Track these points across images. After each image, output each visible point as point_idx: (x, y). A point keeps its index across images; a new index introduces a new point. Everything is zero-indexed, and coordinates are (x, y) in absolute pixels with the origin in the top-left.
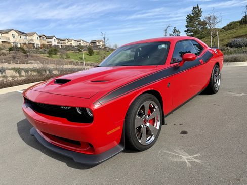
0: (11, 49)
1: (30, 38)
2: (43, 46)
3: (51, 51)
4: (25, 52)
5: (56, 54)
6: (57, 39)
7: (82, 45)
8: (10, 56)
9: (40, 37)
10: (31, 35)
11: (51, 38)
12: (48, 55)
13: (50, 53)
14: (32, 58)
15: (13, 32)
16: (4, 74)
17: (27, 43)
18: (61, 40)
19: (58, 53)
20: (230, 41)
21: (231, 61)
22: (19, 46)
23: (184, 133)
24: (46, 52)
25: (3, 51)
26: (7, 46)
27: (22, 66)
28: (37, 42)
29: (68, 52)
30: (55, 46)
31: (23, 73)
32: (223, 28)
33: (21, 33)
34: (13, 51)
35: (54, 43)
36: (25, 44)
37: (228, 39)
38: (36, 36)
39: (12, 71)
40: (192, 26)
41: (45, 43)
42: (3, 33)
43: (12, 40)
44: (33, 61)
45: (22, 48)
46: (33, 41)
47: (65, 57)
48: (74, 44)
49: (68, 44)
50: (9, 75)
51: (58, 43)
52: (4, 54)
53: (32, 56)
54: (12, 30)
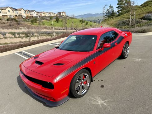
0: (8, 20)
1: (19, 12)
2: (28, 17)
3: (33, 20)
4: (17, 21)
5: (36, 22)
7: (52, 15)
8: (7, 24)
9: (25, 11)
10: (20, 10)
11: (32, 11)
12: (31, 23)
13: (32, 22)
14: (21, 25)
15: (8, 8)
16: (5, 36)
17: (18, 15)
18: (39, 13)
19: (38, 22)
20: (144, 16)
21: (141, 32)
22: (13, 18)
23: (102, 86)
24: (30, 21)
25: (4, 21)
26: (5, 18)
27: (15, 31)
28: (24, 14)
29: (44, 20)
30: (35, 17)
31: (17, 35)
32: (141, 5)
33: (14, 9)
35: (34, 14)
36: (16, 16)
37: (143, 13)
38: (23, 11)
39: (10, 34)
40: (121, 4)
41: (29, 15)
42: (2, 10)
43: (8, 14)
44: (22, 28)
45: (15, 19)
46: (21, 14)
47: (42, 24)
48: (47, 15)
49: (43, 15)
50: (8, 37)
51: (37, 15)
52: (4, 23)
53: (21, 24)
54: (8, 7)
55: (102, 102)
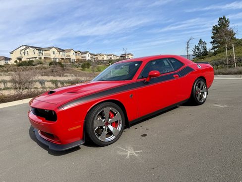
0: (51, 64)
1: (67, 54)
2: (78, 60)
3: (85, 65)
4: (62, 66)
5: (88, 68)
6: (90, 54)
7: (113, 59)
8: (50, 70)
9: (76, 53)
10: (69, 51)
11: (85, 53)
12: (82, 69)
13: (83, 67)
14: (68, 71)
15: (53, 49)
16: (43, 86)
17: (64, 58)
18: (94, 55)
19: (91, 67)
22: (58, 61)
24: (80, 66)
25: (45, 66)
26: (48, 61)
27: (58, 78)
28: (73, 57)
29: (100, 65)
30: (89, 60)
31: (59, 84)
33: (60, 50)
34: (53, 66)
35: (88, 57)
36: (63, 59)
38: (72, 52)
39: (50, 83)
41: (80, 58)
42: (45, 51)
43: (52, 56)
44: (68, 74)
45: (60, 63)
46: (70, 56)
47: (96, 70)
48: (106, 58)
49: (100, 58)
50: (47, 86)
51: (91, 58)
52: (45, 68)
53: (68, 70)
54: (53, 47)
55: (133, 152)
